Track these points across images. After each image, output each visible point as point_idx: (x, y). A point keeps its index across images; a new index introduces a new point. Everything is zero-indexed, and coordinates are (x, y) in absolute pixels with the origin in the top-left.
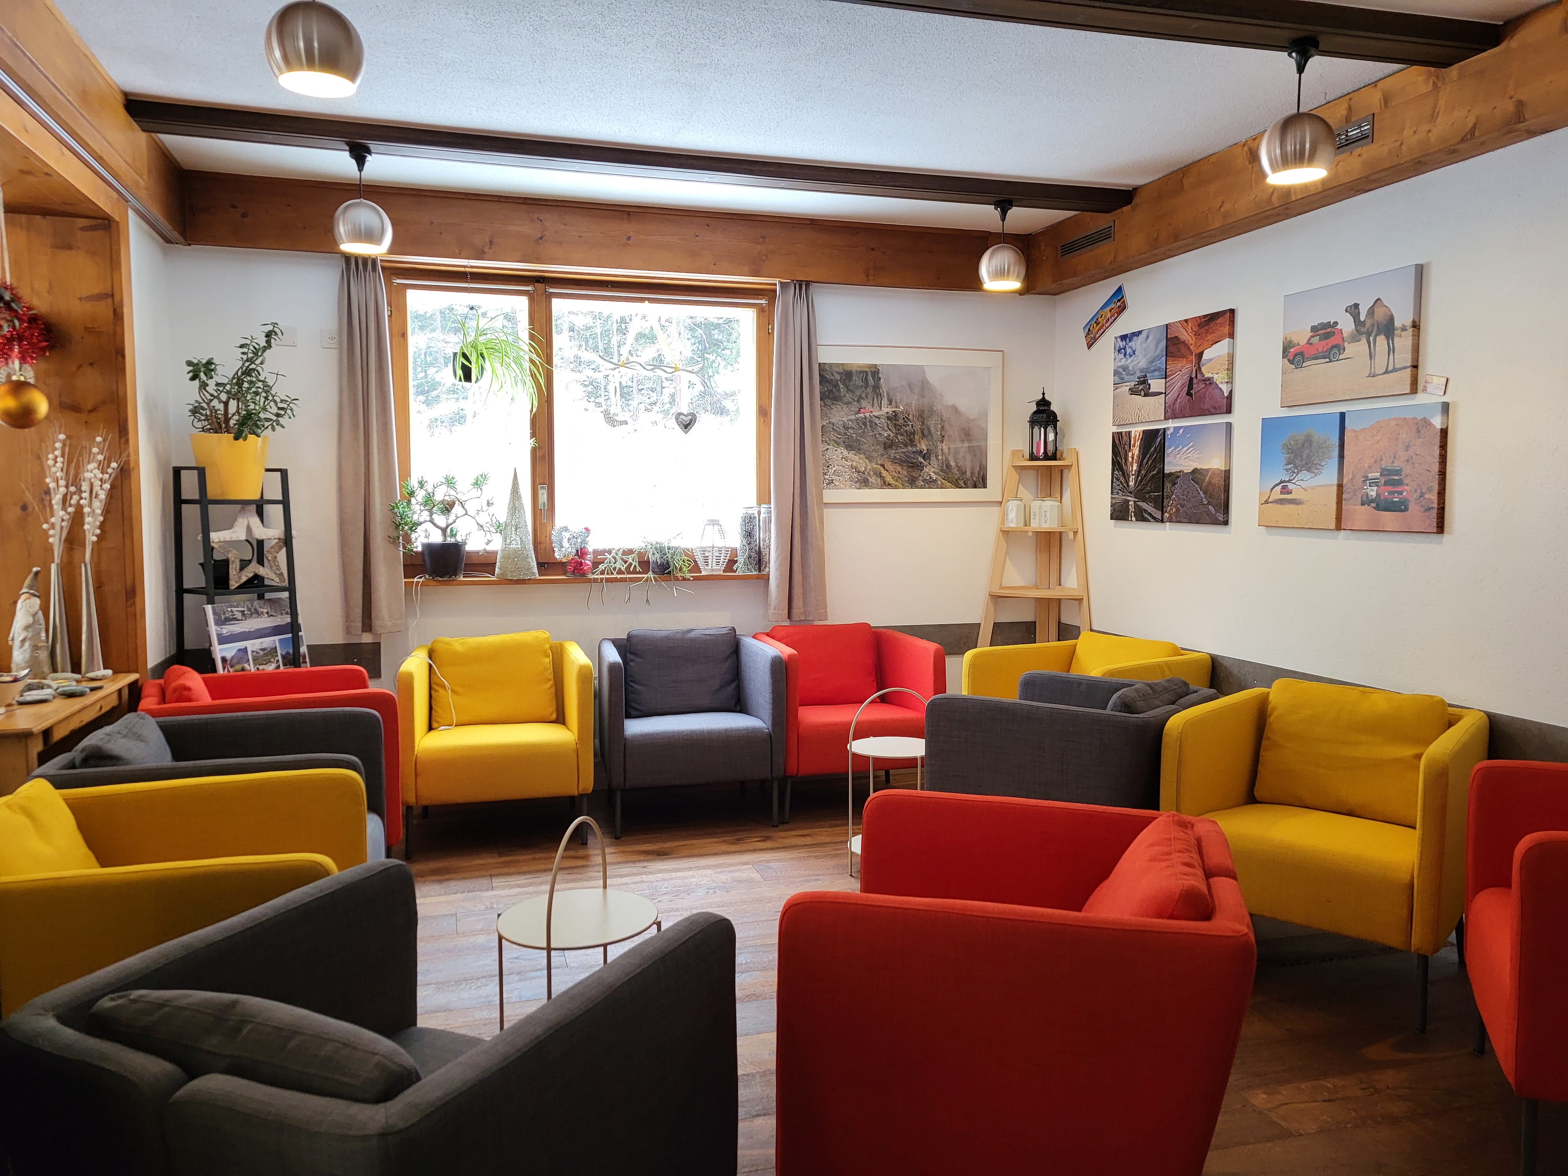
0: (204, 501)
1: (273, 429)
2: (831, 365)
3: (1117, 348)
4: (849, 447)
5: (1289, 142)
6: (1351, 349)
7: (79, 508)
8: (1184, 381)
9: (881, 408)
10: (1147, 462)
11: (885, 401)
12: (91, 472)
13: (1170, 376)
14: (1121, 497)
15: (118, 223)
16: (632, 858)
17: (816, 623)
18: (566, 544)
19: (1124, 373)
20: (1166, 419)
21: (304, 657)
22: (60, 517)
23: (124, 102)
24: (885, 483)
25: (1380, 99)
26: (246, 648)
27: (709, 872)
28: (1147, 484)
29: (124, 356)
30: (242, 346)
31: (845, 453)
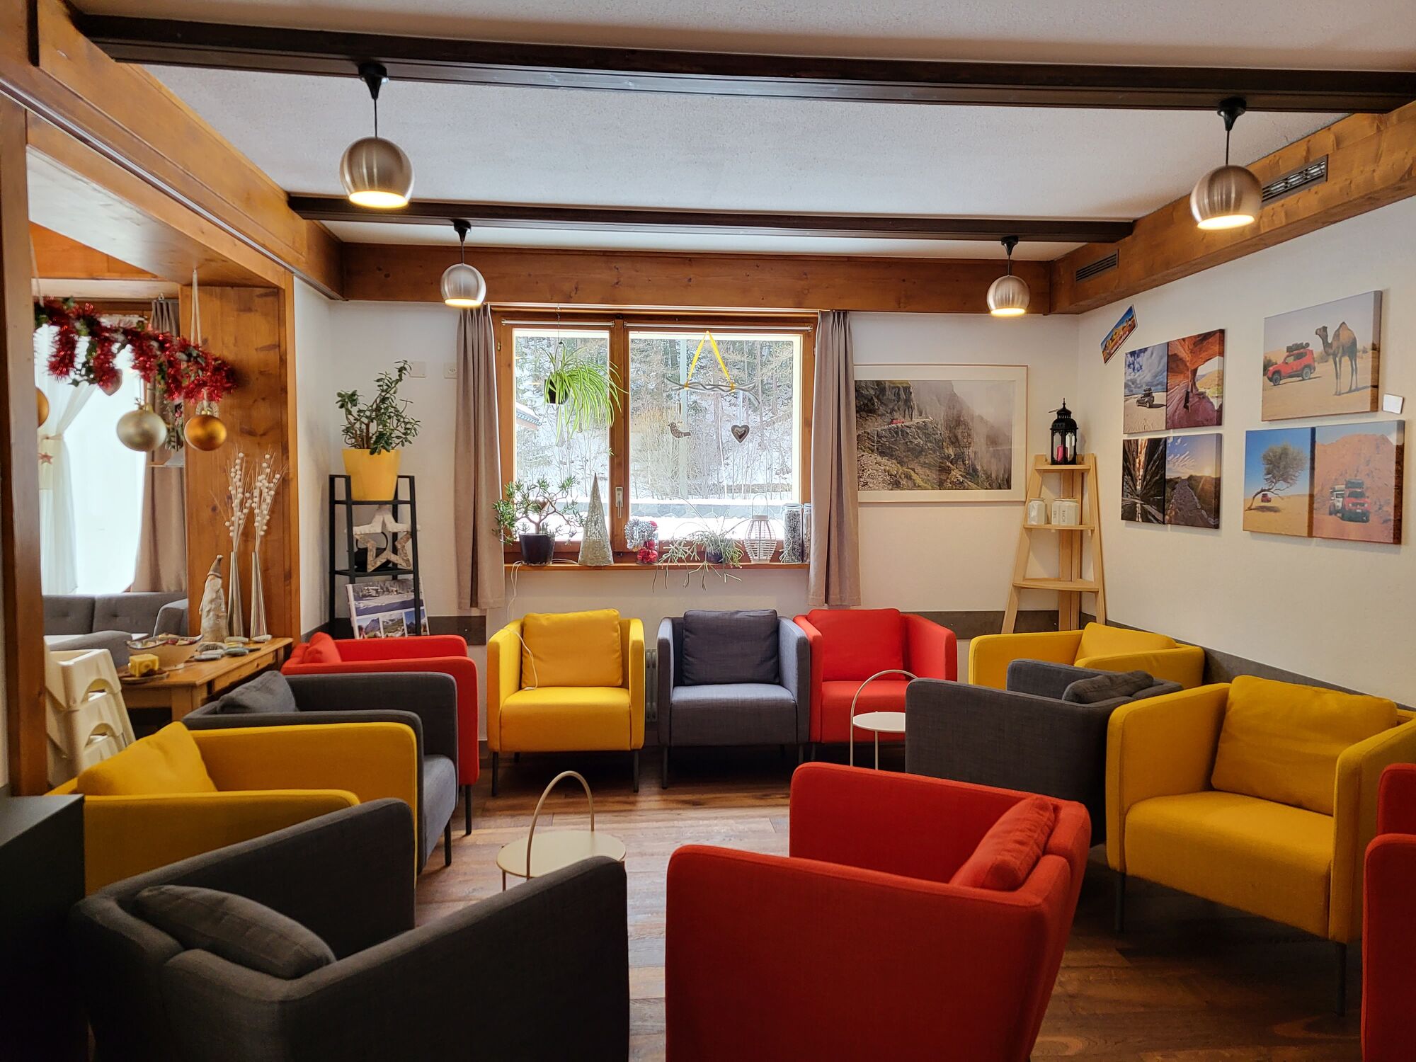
0: (349, 502)
1: (403, 445)
2: (866, 382)
3: (1128, 363)
4: (882, 454)
5: (1216, 193)
6: (1320, 368)
7: (252, 510)
8: (1181, 395)
9: (912, 419)
10: (1152, 468)
11: (915, 413)
12: (261, 482)
13: (1171, 389)
14: (1130, 500)
15: (284, 290)
16: (672, 805)
17: (852, 608)
18: (636, 536)
19: (1133, 386)
20: (1167, 429)
21: (425, 627)
22: (238, 517)
23: (287, 199)
24: (915, 485)
25: (1333, 141)
26: (378, 619)
27: (731, 821)
28: (1151, 488)
29: (286, 393)
30: (378, 381)
31: (879, 458)
